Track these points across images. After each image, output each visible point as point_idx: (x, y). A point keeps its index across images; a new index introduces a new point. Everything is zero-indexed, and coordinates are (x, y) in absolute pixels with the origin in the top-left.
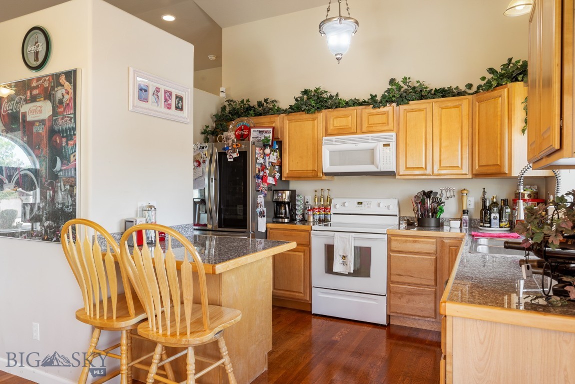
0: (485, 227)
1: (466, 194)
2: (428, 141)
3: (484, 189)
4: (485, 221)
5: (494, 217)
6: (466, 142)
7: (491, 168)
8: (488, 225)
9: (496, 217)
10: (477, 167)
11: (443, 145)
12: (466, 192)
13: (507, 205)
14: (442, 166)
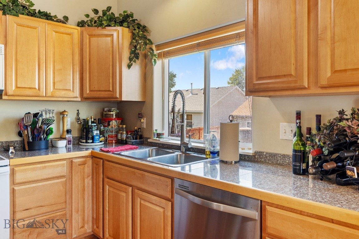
0: (89, 143)
1: (67, 115)
2: (41, 62)
3: (78, 110)
4: (89, 138)
5: (96, 134)
6: (77, 69)
7: (103, 93)
8: (91, 141)
9: (98, 134)
10: (88, 92)
11: (56, 68)
12: (66, 113)
13: (101, 124)
14: (55, 88)
